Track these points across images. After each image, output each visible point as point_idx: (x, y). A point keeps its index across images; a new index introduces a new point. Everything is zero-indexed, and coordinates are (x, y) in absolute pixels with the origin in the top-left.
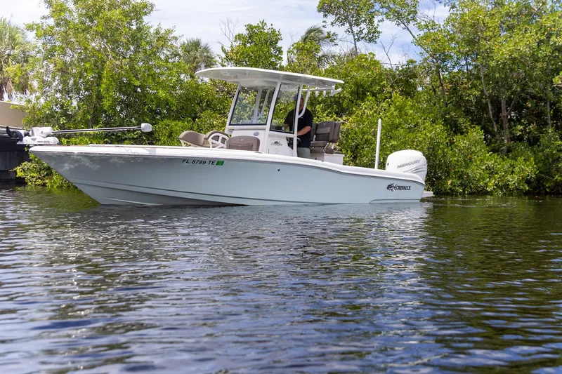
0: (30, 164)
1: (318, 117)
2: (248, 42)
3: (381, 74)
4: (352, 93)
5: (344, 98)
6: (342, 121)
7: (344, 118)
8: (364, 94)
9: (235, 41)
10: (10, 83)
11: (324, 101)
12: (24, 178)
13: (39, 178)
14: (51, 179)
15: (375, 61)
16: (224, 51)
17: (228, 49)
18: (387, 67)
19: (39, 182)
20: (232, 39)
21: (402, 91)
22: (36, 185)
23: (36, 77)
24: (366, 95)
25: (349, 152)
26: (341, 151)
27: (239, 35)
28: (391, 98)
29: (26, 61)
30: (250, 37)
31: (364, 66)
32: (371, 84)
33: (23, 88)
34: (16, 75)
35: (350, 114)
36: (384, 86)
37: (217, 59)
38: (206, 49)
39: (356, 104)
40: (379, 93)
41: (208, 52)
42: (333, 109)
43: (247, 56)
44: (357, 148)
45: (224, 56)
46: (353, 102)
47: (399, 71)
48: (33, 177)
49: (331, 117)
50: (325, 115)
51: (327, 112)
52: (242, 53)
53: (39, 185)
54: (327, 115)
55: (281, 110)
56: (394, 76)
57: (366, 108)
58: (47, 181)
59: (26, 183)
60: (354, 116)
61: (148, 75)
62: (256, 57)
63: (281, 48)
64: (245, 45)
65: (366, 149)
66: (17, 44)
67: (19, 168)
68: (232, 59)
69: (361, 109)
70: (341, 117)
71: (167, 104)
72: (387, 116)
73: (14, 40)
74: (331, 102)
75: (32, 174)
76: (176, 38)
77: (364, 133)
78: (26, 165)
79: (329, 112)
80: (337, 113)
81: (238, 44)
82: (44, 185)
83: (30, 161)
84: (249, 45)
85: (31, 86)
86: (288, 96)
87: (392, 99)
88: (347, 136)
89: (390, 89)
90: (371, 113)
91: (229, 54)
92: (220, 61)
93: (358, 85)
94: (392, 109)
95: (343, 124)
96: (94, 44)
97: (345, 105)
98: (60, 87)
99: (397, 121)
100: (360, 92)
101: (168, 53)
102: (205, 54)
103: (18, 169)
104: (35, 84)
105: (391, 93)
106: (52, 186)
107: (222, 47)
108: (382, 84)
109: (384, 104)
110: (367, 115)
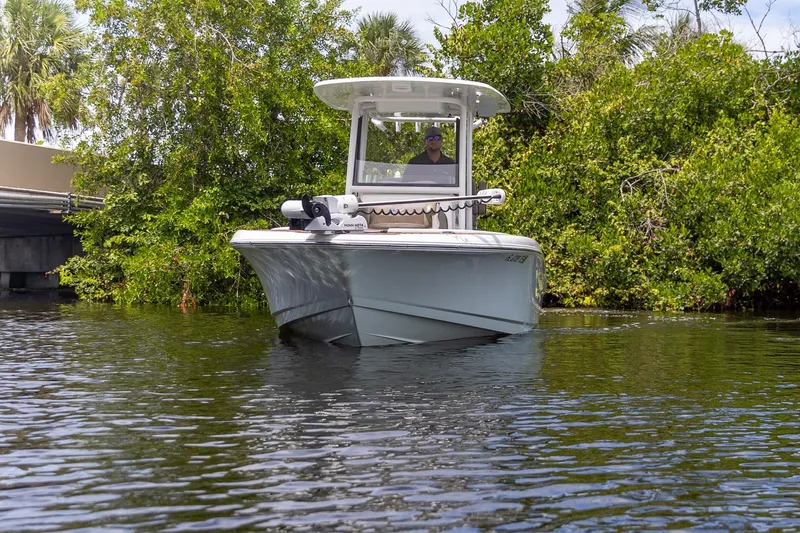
0: (83, 260)
1: (622, 161)
2: (485, 18)
3: (747, 73)
4: (689, 111)
5: (674, 121)
6: (669, 167)
7: (673, 161)
8: (712, 112)
9: (461, 17)
10: (45, 108)
11: (633, 130)
12: (73, 287)
13: (100, 286)
14: (122, 288)
15: (733, 46)
16: (439, 36)
17: (447, 32)
18: (759, 57)
19: (101, 294)
20: (455, 13)
21: (788, 105)
22: (95, 300)
23: (92, 98)
24: (717, 115)
25: (683, 229)
26: (668, 226)
27: (468, 5)
28: (766, 119)
29: (74, 67)
30: (488, 9)
31: (711, 57)
32: (726, 93)
33: (69, 117)
34: (55, 95)
35: (686, 153)
36: (751, 96)
37: (427, 50)
38: (405, 33)
39: (697, 134)
40: (743, 110)
41: (409, 38)
42: (651, 143)
43: (482, 46)
44: (700, 219)
45: (438, 46)
46: (690, 129)
47: (782, 67)
48: (89, 286)
49: (649, 159)
50: (635, 156)
51: (639, 151)
52: (474, 41)
53: (100, 300)
54: (641, 157)
55: (548, 149)
56: (772, 76)
57: (716, 141)
58: (115, 292)
59: (77, 297)
60: (692, 158)
61: (299, 89)
62: (500, 47)
63: (548, 27)
64: (478, 24)
65: (719, 222)
66: (57, 36)
67: (63, 267)
68: (454, 53)
69: (707, 143)
70: (667, 159)
71: (335, 142)
72: (758, 156)
73: (52, 26)
74: (647, 130)
75: (88, 280)
76: (346, 15)
77: (715, 191)
78: (77, 261)
79: (644, 152)
80: (659, 153)
81: (465, 23)
82: (110, 300)
83: (83, 254)
84: (486, 23)
85: (83, 114)
86: (562, 121)
87: (770, 122)
88: (680, 197)
89: (765, 103)
90: (727, 149)
91: (449, 42)
92: (433, 57)
93: (700, 96)
94: (770, 140)
95: (671, 172)
96: (198, 34)
97: (674, 136)
98: (136, 116)
99: (779, 165)
100: (704, 110)
101: (335, 45)
102: (404, 42)
103: (62, 270)
104: (92, 109)
105: (764, 109)
106: (124, 302)
107: (436, 30)
108: (747, 91)
109: (750, 132)
110: (719, 154)
